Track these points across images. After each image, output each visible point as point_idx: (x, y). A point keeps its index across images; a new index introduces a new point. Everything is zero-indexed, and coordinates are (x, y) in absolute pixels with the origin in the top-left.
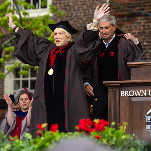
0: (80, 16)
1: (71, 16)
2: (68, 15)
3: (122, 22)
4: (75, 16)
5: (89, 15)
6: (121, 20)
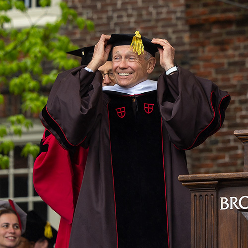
0: (129, 22)
1: (108, 24)
2: (100, 22)
3: (225, 37)
4: (116, 24)
5: (149, 21)
6: (224, 31)
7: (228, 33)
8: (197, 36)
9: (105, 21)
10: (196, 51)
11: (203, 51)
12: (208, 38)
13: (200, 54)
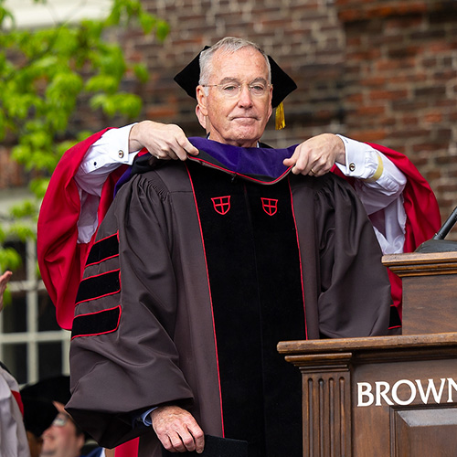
0: (241, 13)
1: (203, 17)
2: (188, 13)
3: (407, 43)
4: (218, 16)
5: (277, 9)
6: (406, 32)
7: (415, 36)
8: (358, 42)
9: (197, 10)
10: (357, 69)
11: (369, 70)
12: (378, 45)
13: (364, 75)
